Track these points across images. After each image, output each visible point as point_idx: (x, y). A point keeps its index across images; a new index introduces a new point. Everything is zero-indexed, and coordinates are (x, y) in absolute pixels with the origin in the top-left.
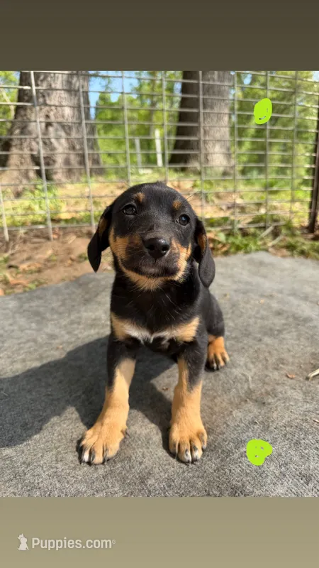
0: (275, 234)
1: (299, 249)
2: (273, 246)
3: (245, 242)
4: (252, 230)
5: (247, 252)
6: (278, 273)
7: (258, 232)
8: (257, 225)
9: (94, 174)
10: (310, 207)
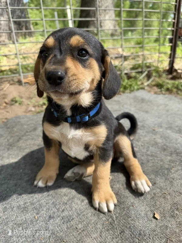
0: (149, 76)
1: (165, 87)
2: (148, 85)
3: (129, 83)
4: (133, 74)
5: (131, 91)
6: (155, 108)
7: (138, 76)
8: (137, 71)
9: (27, 36)
10: (170, 57)
